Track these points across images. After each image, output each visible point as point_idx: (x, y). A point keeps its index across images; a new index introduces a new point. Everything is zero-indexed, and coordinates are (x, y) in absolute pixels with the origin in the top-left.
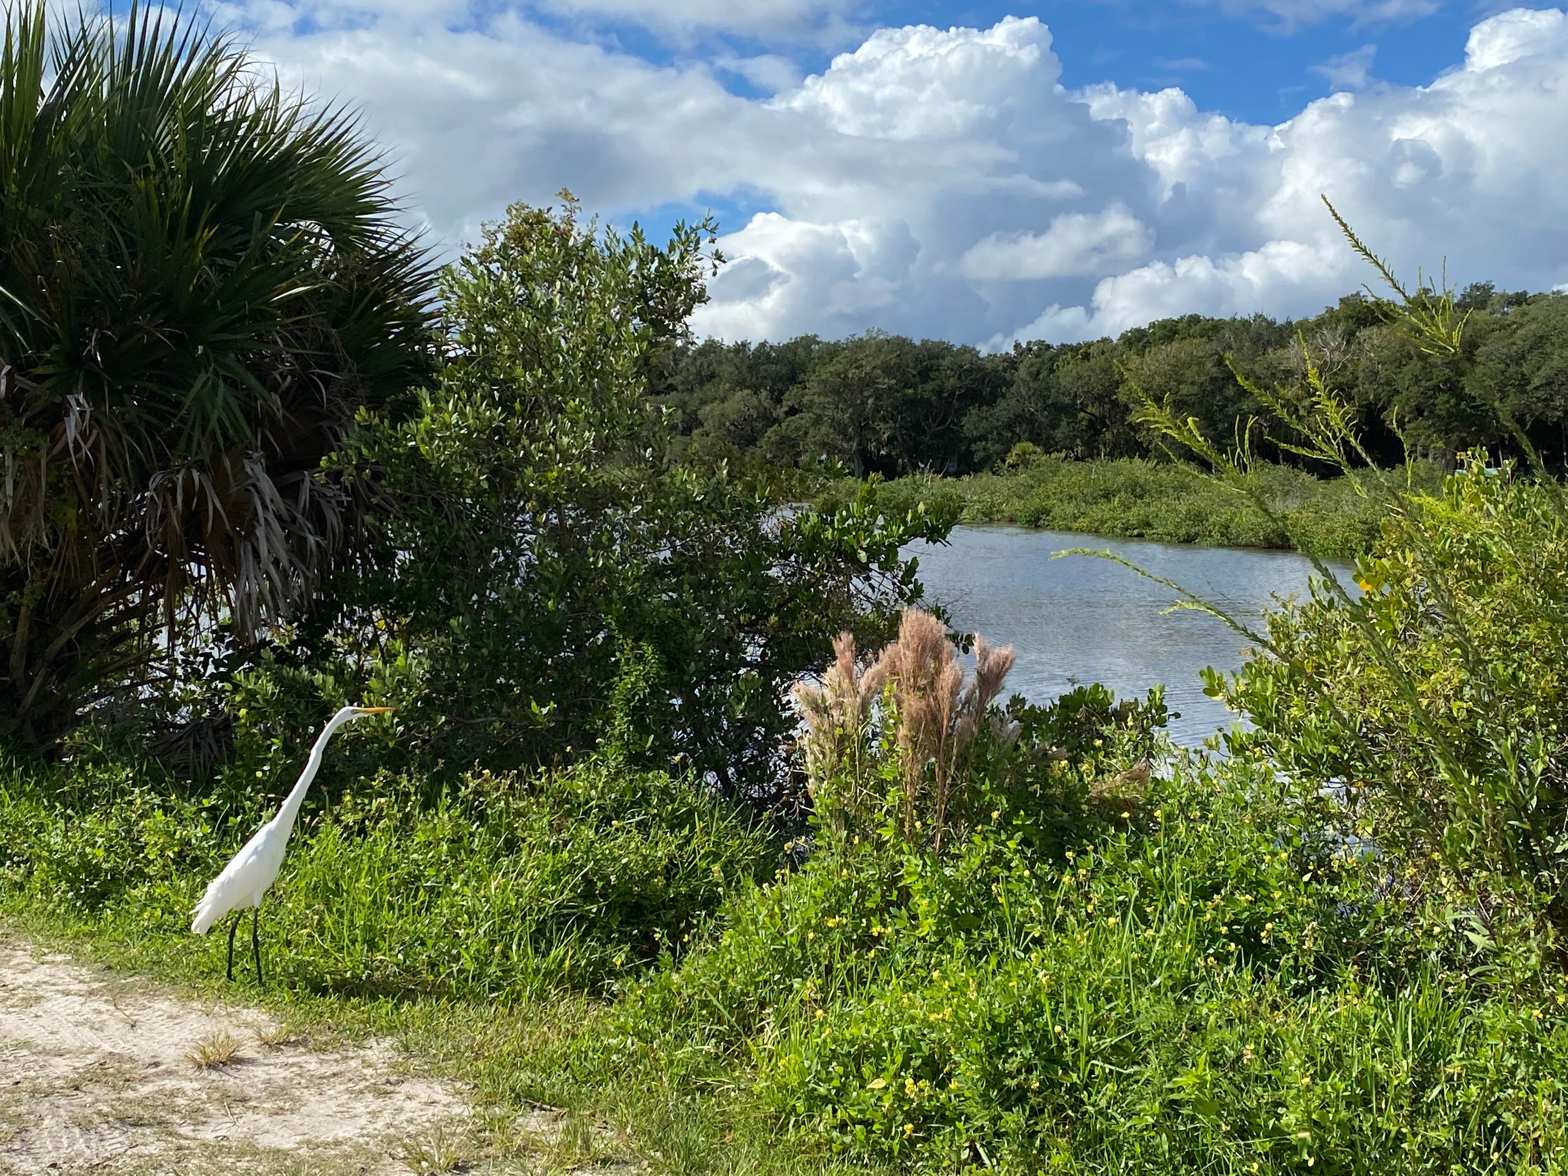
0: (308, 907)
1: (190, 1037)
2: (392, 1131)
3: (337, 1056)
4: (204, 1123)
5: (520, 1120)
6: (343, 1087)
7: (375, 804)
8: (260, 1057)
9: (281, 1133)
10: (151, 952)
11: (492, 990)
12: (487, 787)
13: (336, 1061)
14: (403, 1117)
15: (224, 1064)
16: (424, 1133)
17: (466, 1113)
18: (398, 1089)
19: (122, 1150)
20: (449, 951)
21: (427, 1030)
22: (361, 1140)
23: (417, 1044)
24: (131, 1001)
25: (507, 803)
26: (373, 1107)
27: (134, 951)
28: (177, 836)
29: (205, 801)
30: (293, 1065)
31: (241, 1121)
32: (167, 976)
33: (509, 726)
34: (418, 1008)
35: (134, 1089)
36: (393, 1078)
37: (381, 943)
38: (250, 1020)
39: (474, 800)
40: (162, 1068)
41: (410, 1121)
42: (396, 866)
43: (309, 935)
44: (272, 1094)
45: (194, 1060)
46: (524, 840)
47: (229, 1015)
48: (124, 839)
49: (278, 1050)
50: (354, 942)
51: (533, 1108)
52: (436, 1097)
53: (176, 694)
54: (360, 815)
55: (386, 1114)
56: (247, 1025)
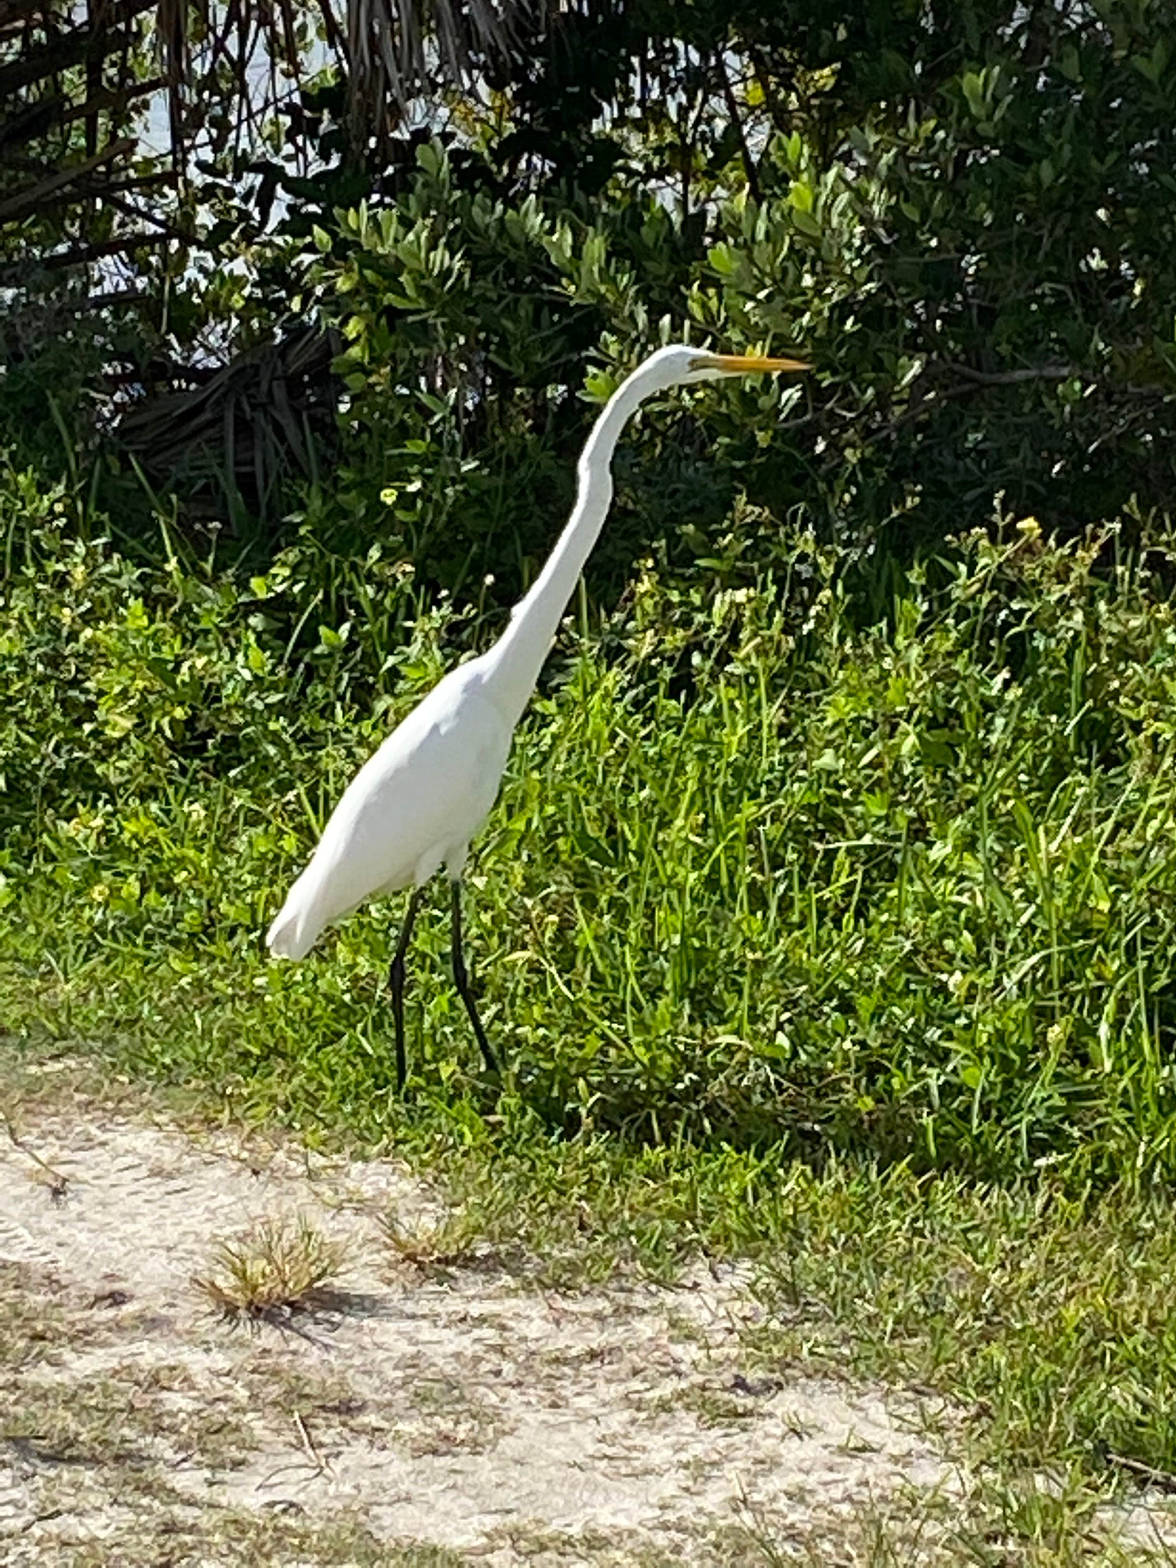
0: (531, 887)
1: (207, 1230)
2: (747, 1519)
3: (602, 1304)
4: (237, 1465)
5: (1105, 1515)
6: (615, 1390)
7: (720, 607)
8: (395, 1295)
9: (443, 1504)
10: (110, 993)
11: (1038, 1148)
12: (1031, 570)
13: (599, 1317)
14: (776, 1483)
15: (296, 1308)
16: (835, 1532)
17: (954, 1485)
18: (766, 1406)
19: (20, 1523)
20: (917, 1032)
21: (849, 1248)
22: (661, 1539)
23: (822, 1285)
24: (55, 1124)
25: (1092, 622)
26: (697, 1450)
27: (66, 990)
28: (184, 674)
29: (256, 583)
30: (482, 1320)
31: (337, 1466)
32: (151, 1060)
33: (1106, 393)
34: (829, 1183)
35: (56, 1363)
36: (754, 1376)
37: (731, 1001)
38: (368, 1192)
39: (996, 605)
40: (128, 1308)
41: (798, 1496)
42: (775, 789)
43: (534, 968)
44: (422, 1398)
45: (215, 1292)
46: (1137, 727)
47: (312, 1175)
48: (42, 681)
49: (442, 1278)
50: (654, 993)
51: (1143, 1482)
52: (873, 1437)
53: (193, 286)
54: (676, 639)
55: (730, 1470)
56: (362, 1207)
